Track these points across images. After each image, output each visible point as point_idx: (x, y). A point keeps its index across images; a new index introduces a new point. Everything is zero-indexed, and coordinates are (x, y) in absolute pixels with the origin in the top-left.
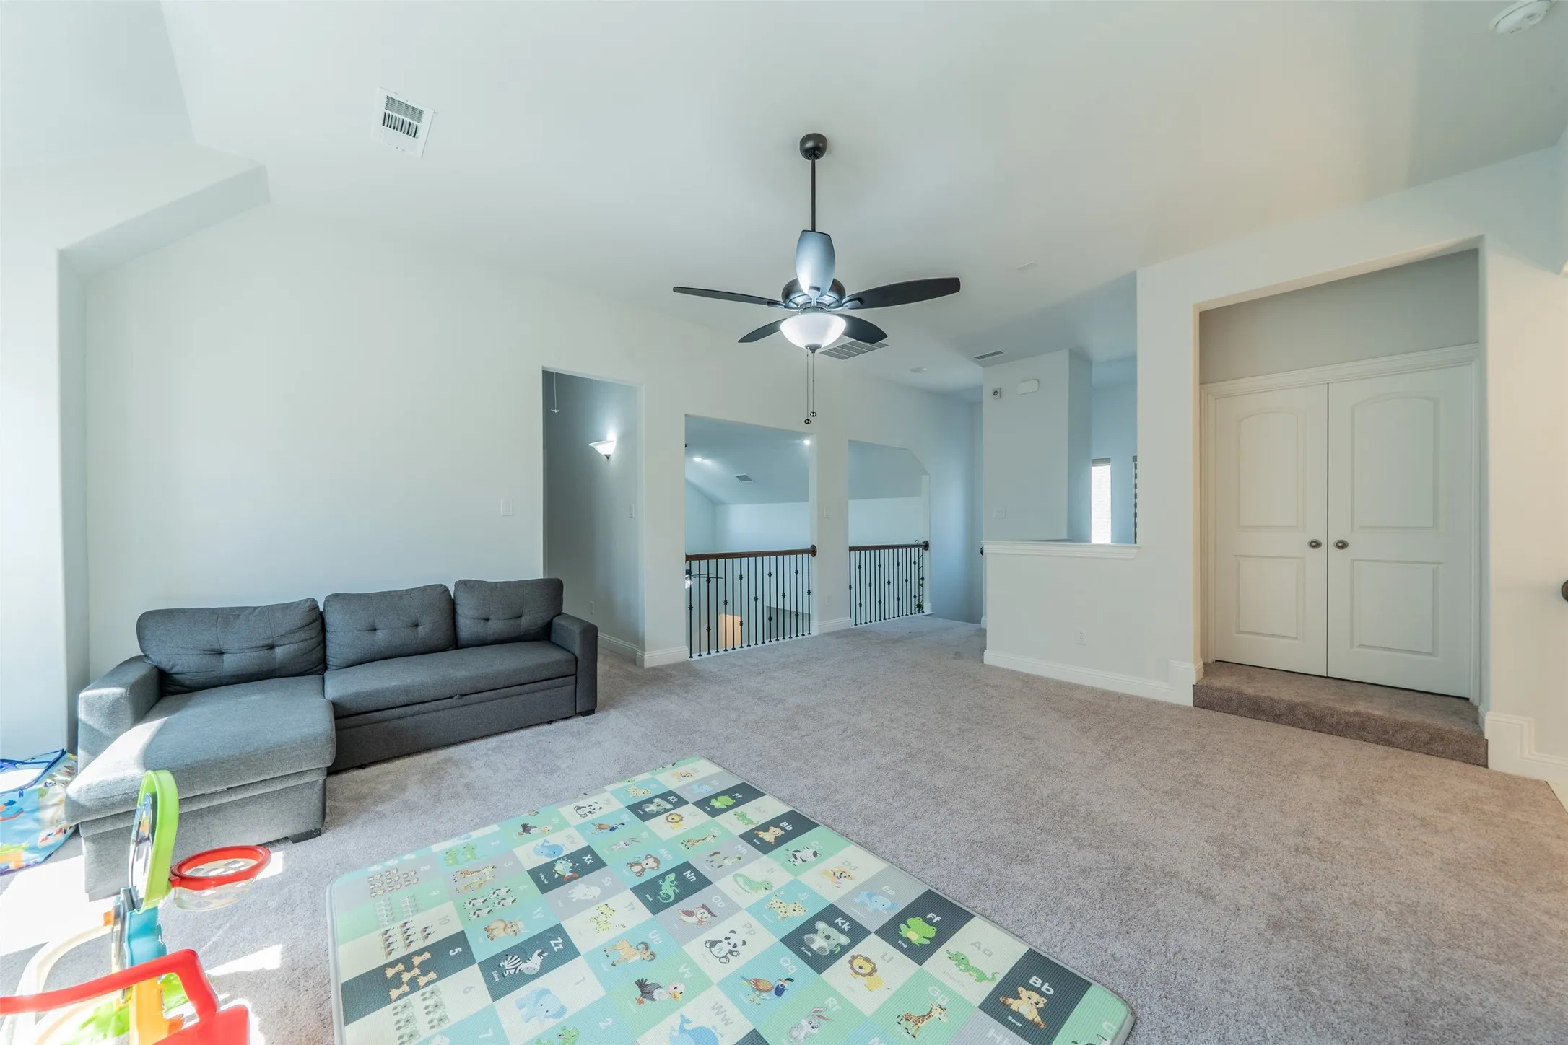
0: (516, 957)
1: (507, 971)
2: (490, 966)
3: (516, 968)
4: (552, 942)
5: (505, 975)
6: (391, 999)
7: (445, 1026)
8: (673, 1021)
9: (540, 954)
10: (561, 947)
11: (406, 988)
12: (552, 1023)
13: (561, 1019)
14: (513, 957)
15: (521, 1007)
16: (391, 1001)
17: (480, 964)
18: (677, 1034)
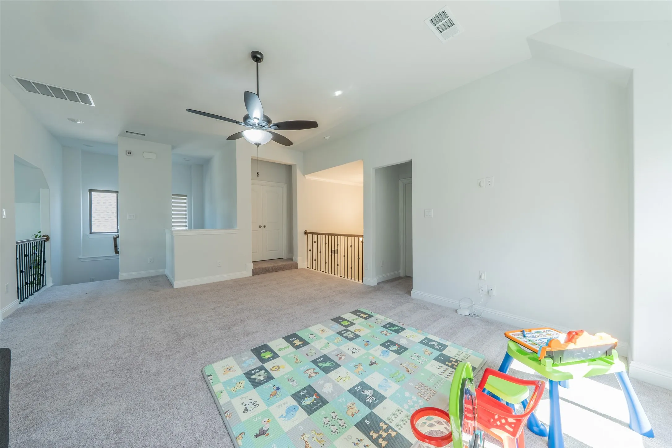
0: (366, 399)
1: (373, 399)
2: (371, 406)
3: (372, 397)
4: (357, 390)
5: (375, 399)
6: (397, 433)
7: (400, 408)
8: (381, 358)
9: (364, 392)
10: (360, 387)
11: (390, 431)
12: (389, 380)
13: (388, 379)
14: (367, 400)
15: (387, 390)
16: (398, 434)
17: (372, 410)
18: (384, 357)
